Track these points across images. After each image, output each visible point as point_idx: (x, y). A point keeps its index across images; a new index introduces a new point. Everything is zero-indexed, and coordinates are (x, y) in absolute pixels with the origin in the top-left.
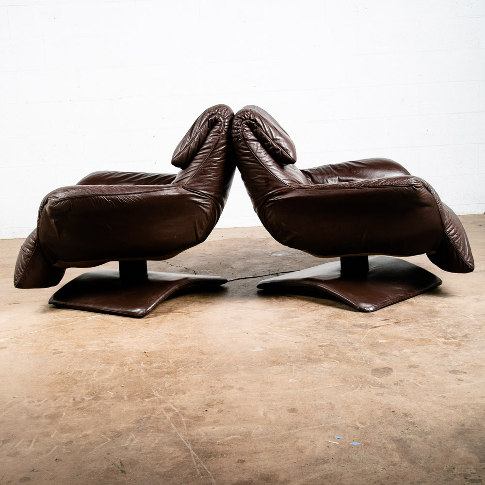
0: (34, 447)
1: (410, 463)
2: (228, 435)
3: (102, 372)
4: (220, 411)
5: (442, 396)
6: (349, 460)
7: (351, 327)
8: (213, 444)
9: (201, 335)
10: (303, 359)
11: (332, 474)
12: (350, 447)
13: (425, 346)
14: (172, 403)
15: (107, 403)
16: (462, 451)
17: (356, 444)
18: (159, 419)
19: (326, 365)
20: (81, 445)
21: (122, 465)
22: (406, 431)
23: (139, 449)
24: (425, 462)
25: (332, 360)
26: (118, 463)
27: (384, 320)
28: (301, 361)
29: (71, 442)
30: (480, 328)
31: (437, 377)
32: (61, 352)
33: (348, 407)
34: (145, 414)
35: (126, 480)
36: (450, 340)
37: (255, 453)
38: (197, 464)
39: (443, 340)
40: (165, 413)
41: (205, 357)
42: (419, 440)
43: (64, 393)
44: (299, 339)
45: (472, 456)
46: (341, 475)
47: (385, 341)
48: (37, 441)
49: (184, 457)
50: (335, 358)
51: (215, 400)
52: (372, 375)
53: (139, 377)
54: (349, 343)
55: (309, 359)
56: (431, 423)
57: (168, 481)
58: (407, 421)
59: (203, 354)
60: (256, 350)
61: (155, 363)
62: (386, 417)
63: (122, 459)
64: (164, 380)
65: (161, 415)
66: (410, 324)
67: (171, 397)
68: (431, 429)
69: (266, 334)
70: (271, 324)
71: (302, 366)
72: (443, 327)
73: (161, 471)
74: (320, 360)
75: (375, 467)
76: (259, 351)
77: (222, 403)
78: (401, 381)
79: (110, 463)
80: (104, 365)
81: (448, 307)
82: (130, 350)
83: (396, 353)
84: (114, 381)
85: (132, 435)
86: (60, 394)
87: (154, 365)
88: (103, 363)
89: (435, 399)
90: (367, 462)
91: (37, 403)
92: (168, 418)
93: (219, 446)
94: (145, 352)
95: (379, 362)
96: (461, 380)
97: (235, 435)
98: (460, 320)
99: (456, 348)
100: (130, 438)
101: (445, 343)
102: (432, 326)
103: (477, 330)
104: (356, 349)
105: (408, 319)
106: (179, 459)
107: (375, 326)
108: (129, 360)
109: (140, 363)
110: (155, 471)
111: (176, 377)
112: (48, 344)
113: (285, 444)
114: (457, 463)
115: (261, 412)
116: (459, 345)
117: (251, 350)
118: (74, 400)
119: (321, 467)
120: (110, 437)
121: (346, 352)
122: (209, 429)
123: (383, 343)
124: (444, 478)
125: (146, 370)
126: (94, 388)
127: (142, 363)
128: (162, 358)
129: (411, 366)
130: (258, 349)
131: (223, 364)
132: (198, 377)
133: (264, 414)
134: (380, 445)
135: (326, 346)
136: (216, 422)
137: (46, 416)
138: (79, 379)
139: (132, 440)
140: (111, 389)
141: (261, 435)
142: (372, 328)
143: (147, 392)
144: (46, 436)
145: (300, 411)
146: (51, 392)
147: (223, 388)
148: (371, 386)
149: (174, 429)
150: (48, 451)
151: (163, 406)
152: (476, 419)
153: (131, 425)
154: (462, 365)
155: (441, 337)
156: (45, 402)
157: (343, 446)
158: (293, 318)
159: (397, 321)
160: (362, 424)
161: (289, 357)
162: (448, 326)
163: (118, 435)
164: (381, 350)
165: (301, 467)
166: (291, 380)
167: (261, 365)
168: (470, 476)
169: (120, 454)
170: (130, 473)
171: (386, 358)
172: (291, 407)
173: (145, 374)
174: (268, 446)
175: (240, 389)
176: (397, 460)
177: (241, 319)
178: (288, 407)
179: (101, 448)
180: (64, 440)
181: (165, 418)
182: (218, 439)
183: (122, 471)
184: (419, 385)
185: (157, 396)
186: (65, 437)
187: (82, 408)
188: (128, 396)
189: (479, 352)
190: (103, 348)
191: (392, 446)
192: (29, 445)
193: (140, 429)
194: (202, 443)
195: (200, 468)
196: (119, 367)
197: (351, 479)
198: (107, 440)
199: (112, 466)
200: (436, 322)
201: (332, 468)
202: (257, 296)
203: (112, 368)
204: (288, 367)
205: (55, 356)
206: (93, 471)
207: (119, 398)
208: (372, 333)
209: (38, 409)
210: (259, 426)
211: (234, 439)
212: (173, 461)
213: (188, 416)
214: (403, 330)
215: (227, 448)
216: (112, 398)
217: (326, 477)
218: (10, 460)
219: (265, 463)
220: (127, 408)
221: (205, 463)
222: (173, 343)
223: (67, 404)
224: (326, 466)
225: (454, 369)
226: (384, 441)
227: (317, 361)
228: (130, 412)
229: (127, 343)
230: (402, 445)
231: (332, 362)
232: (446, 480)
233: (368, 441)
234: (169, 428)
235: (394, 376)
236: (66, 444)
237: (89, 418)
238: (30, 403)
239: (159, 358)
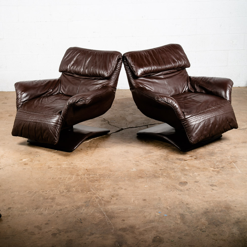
0: (48, 211)
1: (184, 224)
2: (119, 210)
3: (70, 179)
4: (117, 199)
5: (203, 197)
6: (162, 222)
7: (175, 159)
8: (113, 213)
9: (111, 161)
10: (152, 176)
11: (155, 226)
12: (163, 216)
13: (204, 172)
14: (98, 195)
15: (73, 194)
16: (203, 220)
17: (166, 215)
18: (93, 201)
19: (161, 179)
20: (65, 211)
21: (81, 220)
22: (185, 211)
23: (87, 214)
24: (189, 224)
25: (164, 177)
26: (79, 219)
27: (190, 157)
28: (151, 177)
29: (61, 210)
30: (230, 164)
31: (204, 187)
32: (51, 168)
33: (166, 200)
34: (88, 199)
35: (82, 225)
36: (215, 169)
37: (129, 217)
38: (108, 220)
39: (212, 169)
40: (95, 199)
41: (112, 173)
42: (189, 215)
43: (55, 188)
44: (152, 165)
45: (206, 222)
46: (158, 227)
47: (188, 168)
48: (48, 209)
49: (103, 217)
50: (165, 176)
51: (115, 194)
52: (179, 185)
53: (85, 182)
54: (173, 168)
55: (155, 176)
56: (196, 208)
57: (97, 226)
58: (187, 207)
59: (111, 171)
60: (133, 170)
61: (91, 175)
62: (179, 205)
63: (81, 217)
64: (95, 183)
65: (94, 200)
66: (201, 159)
67: (98, 192)
68: (195, 210)
69: (138, 161)
70: (141, 156)
71: (151, 179)
72: (215, 162)
73: (95, 223)
74: (159, 177)
75: (171, 225)
76: (134, 171)
77: (118, 195)
78: (190, 189)
79: (76, 219)
80: (70, 175)
81: (221, 151)
82: (80, 168)
83: (191, 174)
84: (75, 183)
85: (84, 208)
86: (54, 188)
87: (91, 176)
88: (69, 174)
89: (200, 198)
90: (168, 223)
91: (45, 192)
92: (97, 201)
93: (116, 214)
94: (87, 169)
95: (183, 179)
96: (214, 190)
97: (122, 209)
98: (224, 158)
99: (216, 174)
100: (83, 209)
101: (213, 171)
102: (210, 161)
103: (229, 164)
104: (175, 172)
105: (201, 157)
106: (101, 218)
107: (186, 159)
108: (80, 173)
109: (85, 175)
110: (93, 222)
111: (100, 182)
112: (45, 163)
113: (140, 214)
114: (200, 224)
115: (132, 200)
116: (218, 172)
117: (131, 170)
118: (60, 191)
119: (152, 224)
120: (75, 208)
121: (171, 173)
122: (112, 207)
123: (187, 169)
124: (193, 230)
125: (87, 178)
126: (67, 186)
127: (86, 175)
128: (94, 172)
129: (196, 182)
130: (134, 170)
131: (119, 177)
132: (109, 183)
133: (133, 201)
134: (174, 216)
135: (163, 169)
136: (115, 204)
137: (50, 198)
138: (61, 182)
139: (84, 210)
140: (74, 187)
141: (131, 210)
142: (184, 161)
143: (88, 189)
144: (51, 207)
145: (147, 200)
146: (50, 187)
147: (119, 188)
148: (177, 191)
149: (99, 206)
150: (53, 213)
151: (95, 196)
152: (213, 207)
153: (83, 204)
154: (216, 182)
155: (212, 167)
156: (49, 192)
157: (161, 216)
158: (151, 153)
159: (196, 157)
160: (170, 207)
161: (147, 174)
162: (217, 161)
163: (78, 208)
164: (185, 173)
165: (144, 223)
166: (146, 186)
167: (135, 178)
168: (203, 229)
169: (80, 215)
170: (84, 223)
171: (187, 177)
172: (144, 199)
173: (87, 180)
174: (133, 215)
175: (125, 189)
176: (179, 222)
177: (128, 152)
178: (143, 199)
179: (73, 212)
180: (58, 209)
181: (96, 201)
182: (115, 211)
183: (81, 222)
184: (196, 190)
185: (92, 191)
186: (59, 208)
187: (63, 196)
188: (81, 191)
189: (225, 176)
190: (69, 166)
191: (178, 217)
192: (46, 210)
193: (86, 205)
194: (109, 212)
195: (108, 222)
196: (76, 176)
197: (161, 229)
198: (74, 210)
199: (77, 220)
200: (212, 159)
201: (155, 224)
202: (137, 139)
203: (74, 177)
204: (145, 180)
205: (49, 169)
206: (70, 222)
207: (77, 191)
208: (184, 163)
209: (46, 195)
210: (131, 206)
211: (121, 211)
212: (99, 219)
213: (104, 201)
214: (197, 162)
215: (119, 215)
216: (75, 191)
217: (153, 227)
218: (40, 216)
219: (131, 221)
220: (81, 196)
221: (110, 220)
222: (99, 165)
223: (57, 193)
224: (153, 223)
225: (212, 184)
226: (176, 215)
227: (158, 177)
228: (82, 198)
229: (79, 164)
230: (182, 216)
231: (164, 178)
232: (194, 231)
233: (170, 214)
234: (97, 205)
235: (187, 186)
236: (59, 210)
237: (67, 200)
238: (43, 192)
239: (92, 173)
